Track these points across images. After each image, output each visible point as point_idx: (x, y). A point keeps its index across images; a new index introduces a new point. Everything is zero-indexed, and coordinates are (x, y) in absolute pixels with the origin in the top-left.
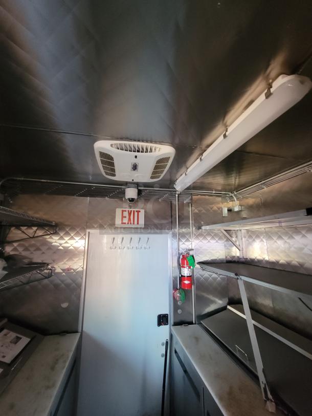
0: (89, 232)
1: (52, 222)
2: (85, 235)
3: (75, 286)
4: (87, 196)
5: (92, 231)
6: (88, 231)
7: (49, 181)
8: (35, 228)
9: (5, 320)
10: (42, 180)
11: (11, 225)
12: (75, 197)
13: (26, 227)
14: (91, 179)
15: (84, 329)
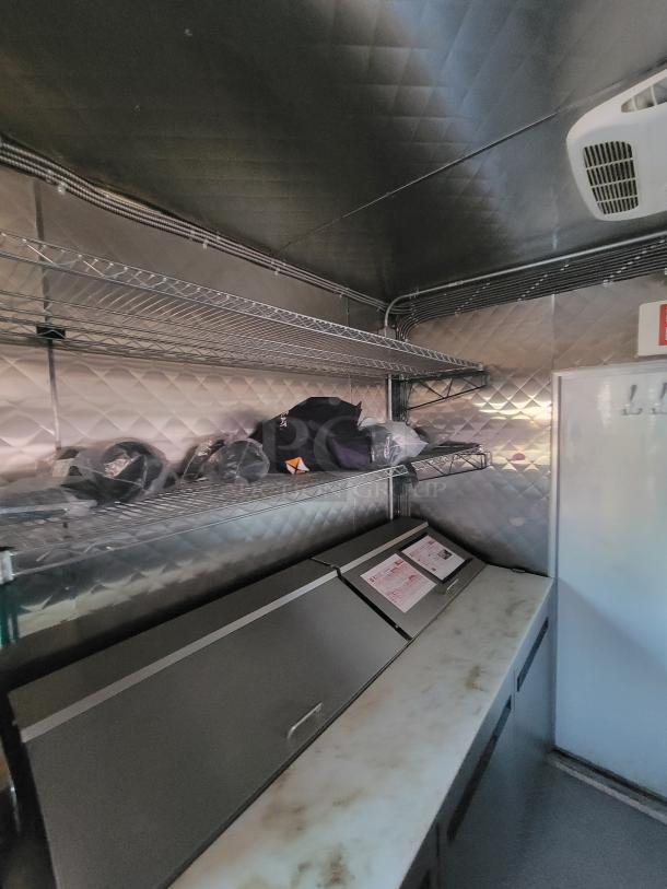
0: (560, 379)
1: (477, 365)
2: (550, 384)
3: (536, 491)
4: (547, 292)
5: (566, 375)
6: (557, 374)
7: (462, 282)
8: (448, 382)
9: (425, 525)
10: (450, 285)
11: (412, 382)
12: (520, 302)
13: (433, 382)
14: (555, 245)
15: (560, 576)
